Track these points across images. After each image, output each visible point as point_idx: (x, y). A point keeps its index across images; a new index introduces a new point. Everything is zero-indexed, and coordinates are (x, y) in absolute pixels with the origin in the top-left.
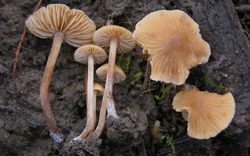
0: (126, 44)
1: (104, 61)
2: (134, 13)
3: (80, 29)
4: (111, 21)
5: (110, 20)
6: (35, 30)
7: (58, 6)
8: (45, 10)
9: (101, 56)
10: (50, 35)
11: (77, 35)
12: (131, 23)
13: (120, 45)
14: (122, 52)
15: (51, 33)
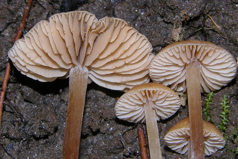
0: (217, 73)
1: (175, 112)
2: (224, 7)
3: (122, 55)
4: (180, 29)
5: (177, 27)
6: (29, 68)
7: (71, 15)
8: (47, 28)
9: (170, 104)
10: (62, 74)
11: (116, 68)
12: (219, 27)
13: (206, 77)
14: (210, 89)
15: (62, 69)
